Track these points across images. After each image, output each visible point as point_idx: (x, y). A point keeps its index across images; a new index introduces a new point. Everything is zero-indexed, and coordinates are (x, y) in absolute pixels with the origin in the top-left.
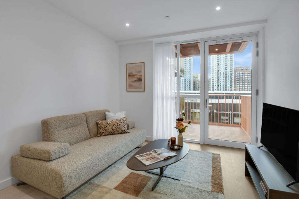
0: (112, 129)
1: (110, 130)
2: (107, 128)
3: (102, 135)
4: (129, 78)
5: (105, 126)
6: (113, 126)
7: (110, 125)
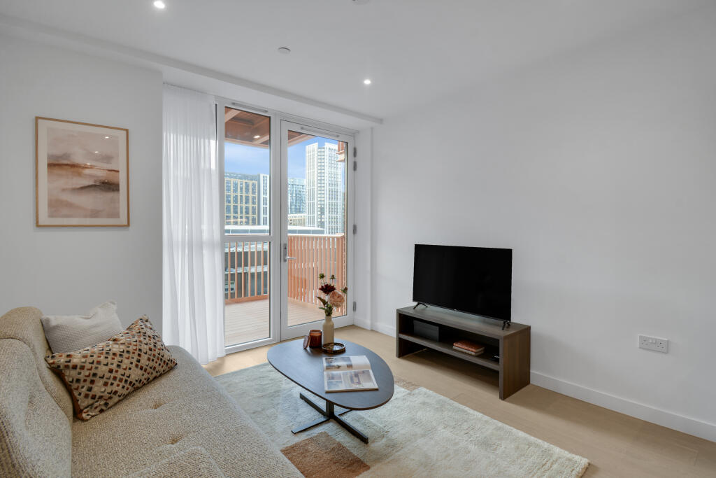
0: (141, 368)
1: (135, 374)
2: (121, 371)
3: (106, 404)
4: (49, 173)
5: (110, 367)
6: (139, 355)
7: (126, 355)
